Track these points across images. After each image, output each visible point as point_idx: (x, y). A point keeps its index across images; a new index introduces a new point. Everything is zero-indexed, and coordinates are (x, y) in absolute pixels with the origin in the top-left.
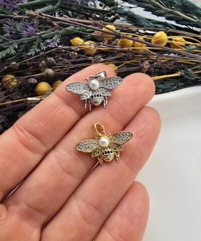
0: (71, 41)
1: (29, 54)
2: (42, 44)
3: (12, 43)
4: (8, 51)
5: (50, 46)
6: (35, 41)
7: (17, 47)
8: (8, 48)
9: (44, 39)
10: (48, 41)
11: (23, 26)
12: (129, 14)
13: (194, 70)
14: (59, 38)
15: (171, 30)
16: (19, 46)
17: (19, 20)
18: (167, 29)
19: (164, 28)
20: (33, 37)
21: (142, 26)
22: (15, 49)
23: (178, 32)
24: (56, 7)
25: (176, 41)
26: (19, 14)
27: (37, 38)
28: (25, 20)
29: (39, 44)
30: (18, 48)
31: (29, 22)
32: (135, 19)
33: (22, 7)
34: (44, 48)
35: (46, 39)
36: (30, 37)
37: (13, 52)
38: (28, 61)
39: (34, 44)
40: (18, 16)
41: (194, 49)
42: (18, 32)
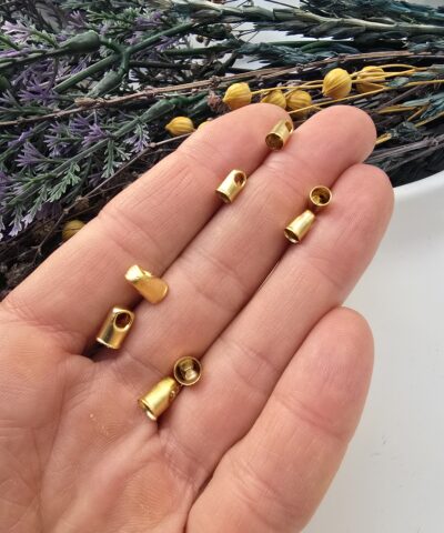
0: (168, 126)
1: (105, 174)
2: (119, 150)
3: (69, 165)
4: (66, 181)
5: (136, 150)
6: (106, 147)
7: (78, 170)
8: (64, 175)
9: (119, 140)
10: (129, 141)
11: (76, 127)
12: (262, 49)
14: (145, 129)
15: (350, 57)
16: (80, 164)
17: (65, 119)
18: (341, 57)
19: (336, 56)
20: (101, 142)
21: (293, 65)
22: (76, 173)
23: (364, 56)
24: (120, 72)
25: (364, 77)
26: (62, 108)
27: (107, 142)
28: (76, 117)
29: (115, 152)
30: (82, 170)
31: (84, 116)
32: (277, 55)
33: (62, 91)
34: (127, 156)
35: (123, 137)
36: (95, 143)
37: (76, 179)
38: (102, 187)
39: (107, 155)
40: (63, 112)
41: (405, 83)
42: (72, 141)
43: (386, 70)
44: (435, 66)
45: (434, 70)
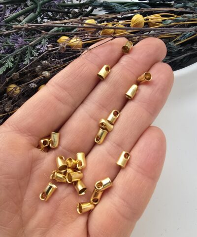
0: (58, 41)
1: (25, 63)
2: (33, 51)
3: (8, 58)
4: (6, 65)
5: (41, 51)
6: (27, 50)
7: (13, 60)
8: (6, 62)
9: (34, 46)
10: (38, 47)
11: (13, 39)
12: (104, 4)
13: (175, 42)
14: (47, 41)
15: (146, 10)
16: (14, 58)
17: (8, 35)
18: (142, 10)
19: (140, 9)
20: (25, 47)
21: (119, 13)
22: (12, 62)
23: (153, 9)
24: (37, 13)
25: (152, 19)
26: (7, 29)
27: (28, 47)
28: (13, 34)
29: (31, 52)
30: (15, 60)
31: (17, 34)
32: (111, 7)
33: (7, 22)
34: (37, 54)
35: (36, 45)
36: (22, 47)
37: (11, 65)
38: (25, 69)
39: (27, 53)
40: (7, 32)
41: (171, 23)
42: (11, 46)
43: (163, 16)
44: (185, 15)
45: (185, 17)
